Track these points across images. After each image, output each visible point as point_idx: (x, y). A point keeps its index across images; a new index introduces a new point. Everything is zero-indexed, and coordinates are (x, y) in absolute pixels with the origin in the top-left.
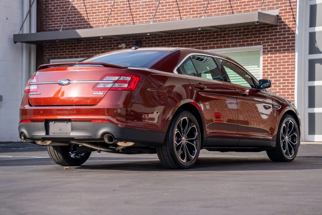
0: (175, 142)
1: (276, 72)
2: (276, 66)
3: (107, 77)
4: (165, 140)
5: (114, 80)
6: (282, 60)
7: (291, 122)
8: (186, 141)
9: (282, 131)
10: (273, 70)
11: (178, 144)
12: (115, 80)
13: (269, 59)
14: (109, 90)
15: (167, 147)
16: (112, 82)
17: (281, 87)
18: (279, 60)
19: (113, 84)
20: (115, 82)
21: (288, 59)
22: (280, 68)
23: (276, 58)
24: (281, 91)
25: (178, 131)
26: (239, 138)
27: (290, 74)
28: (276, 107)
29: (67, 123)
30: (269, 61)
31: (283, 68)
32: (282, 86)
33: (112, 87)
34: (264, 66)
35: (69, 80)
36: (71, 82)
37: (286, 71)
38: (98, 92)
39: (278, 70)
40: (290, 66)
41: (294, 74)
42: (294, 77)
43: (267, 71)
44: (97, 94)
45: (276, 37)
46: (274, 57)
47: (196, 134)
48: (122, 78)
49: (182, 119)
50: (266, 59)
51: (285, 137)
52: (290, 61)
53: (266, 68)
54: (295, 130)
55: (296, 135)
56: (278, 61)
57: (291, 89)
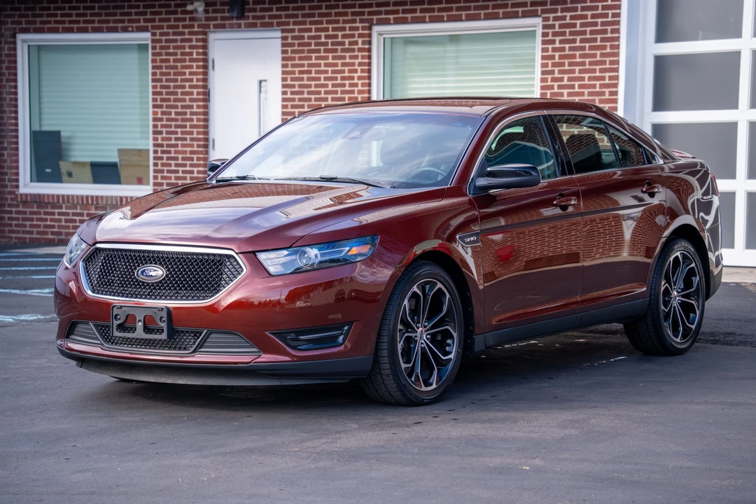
2: (573, 71)
22: (582, 77)
23: (573, 51)
27: (607, 93)
31: (590, 78)
34: (543, 73)
37: (598, 86)
39: (577, 84)
40: (607, 75)
41: (617, 95)
52: (608, 59)
53: (549, 77)
56: (578, 60)
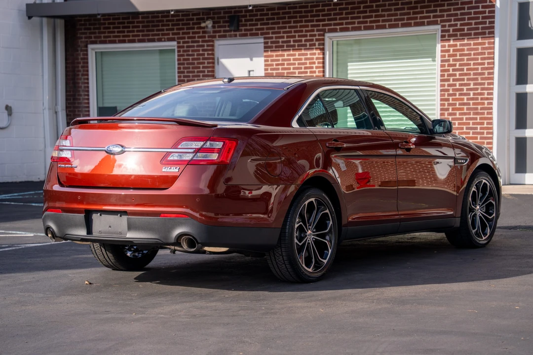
0: (296, 241)
1: (463, 70)
2: (463, 60)
3: (184, 143)
4: (280, 239)
5: (195, 147)
6: (472, 51)
7: (485, 183)
8: (313, 237)
9: (470, 199)
10: (457, 67)
11: (300, 244)
12: (197, 147)
13: (451, 49)
14: (188, 164)
15: (283, 250)
16: (192, 151)
17: (472, 96)
18: (468, 50)
19: (193, 154)
20: (198, 151)
21: (483, 49)
22: (469, 63)
23: (463, 46)
24: (471, 102)
25: (301, 223)
26: (400, 220)
27: (486, 74)
28: (460, 161)
29: (121, 216)
30: (451, 52)
31: (474, 64)
32: (472, 94)
33: (192, 160)
34: (442, 61)
35: (122, 146)
36: (126, 150)
37: (480, 69)
38: (169, 168)
39: (465, 68)
40: (486, 61)
41: (493, 75)
42: (493, 80)
43: (449, 68)
44: (169, 170)
45: (463, 11)
46: (460, 46)
47: (329, 223)
48: (208, 144)
49: (306, 203)
50: (447, 48)
51: (476, 207)
52: (486, 51)
53: (446, 64)
54: (491, 194)
55: (494, 203)
56: (466, 52)
57: (487, 99)
